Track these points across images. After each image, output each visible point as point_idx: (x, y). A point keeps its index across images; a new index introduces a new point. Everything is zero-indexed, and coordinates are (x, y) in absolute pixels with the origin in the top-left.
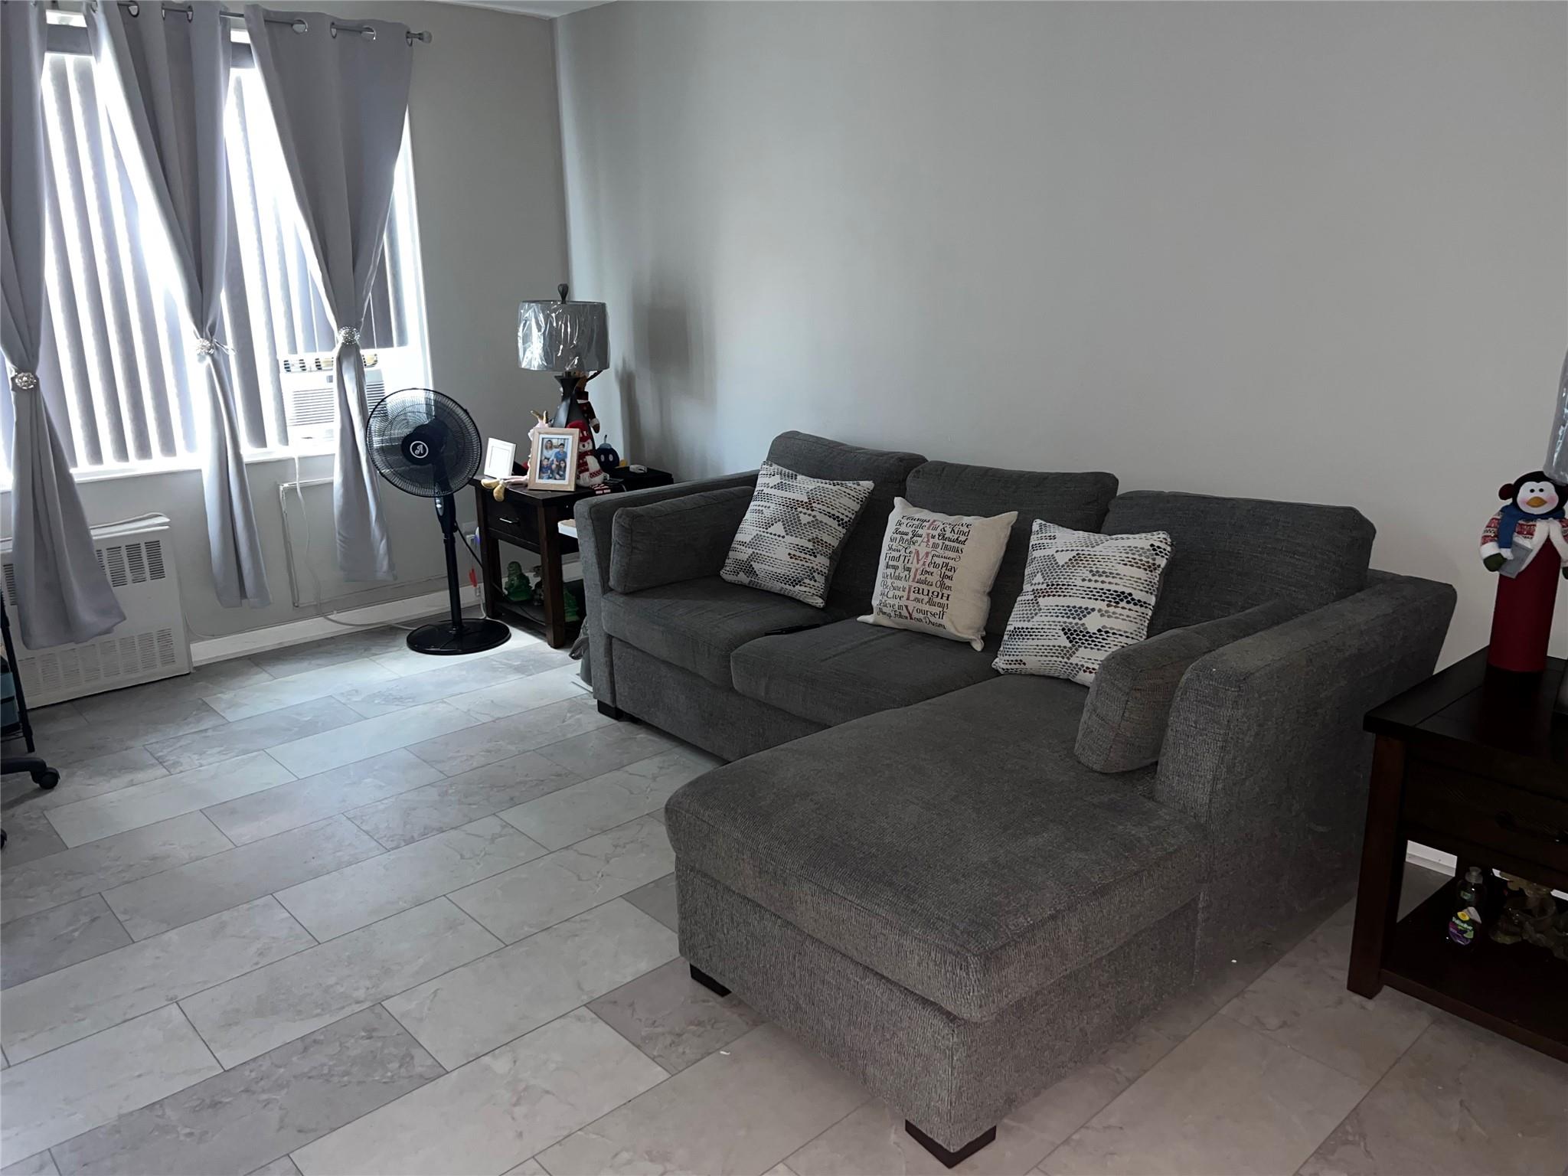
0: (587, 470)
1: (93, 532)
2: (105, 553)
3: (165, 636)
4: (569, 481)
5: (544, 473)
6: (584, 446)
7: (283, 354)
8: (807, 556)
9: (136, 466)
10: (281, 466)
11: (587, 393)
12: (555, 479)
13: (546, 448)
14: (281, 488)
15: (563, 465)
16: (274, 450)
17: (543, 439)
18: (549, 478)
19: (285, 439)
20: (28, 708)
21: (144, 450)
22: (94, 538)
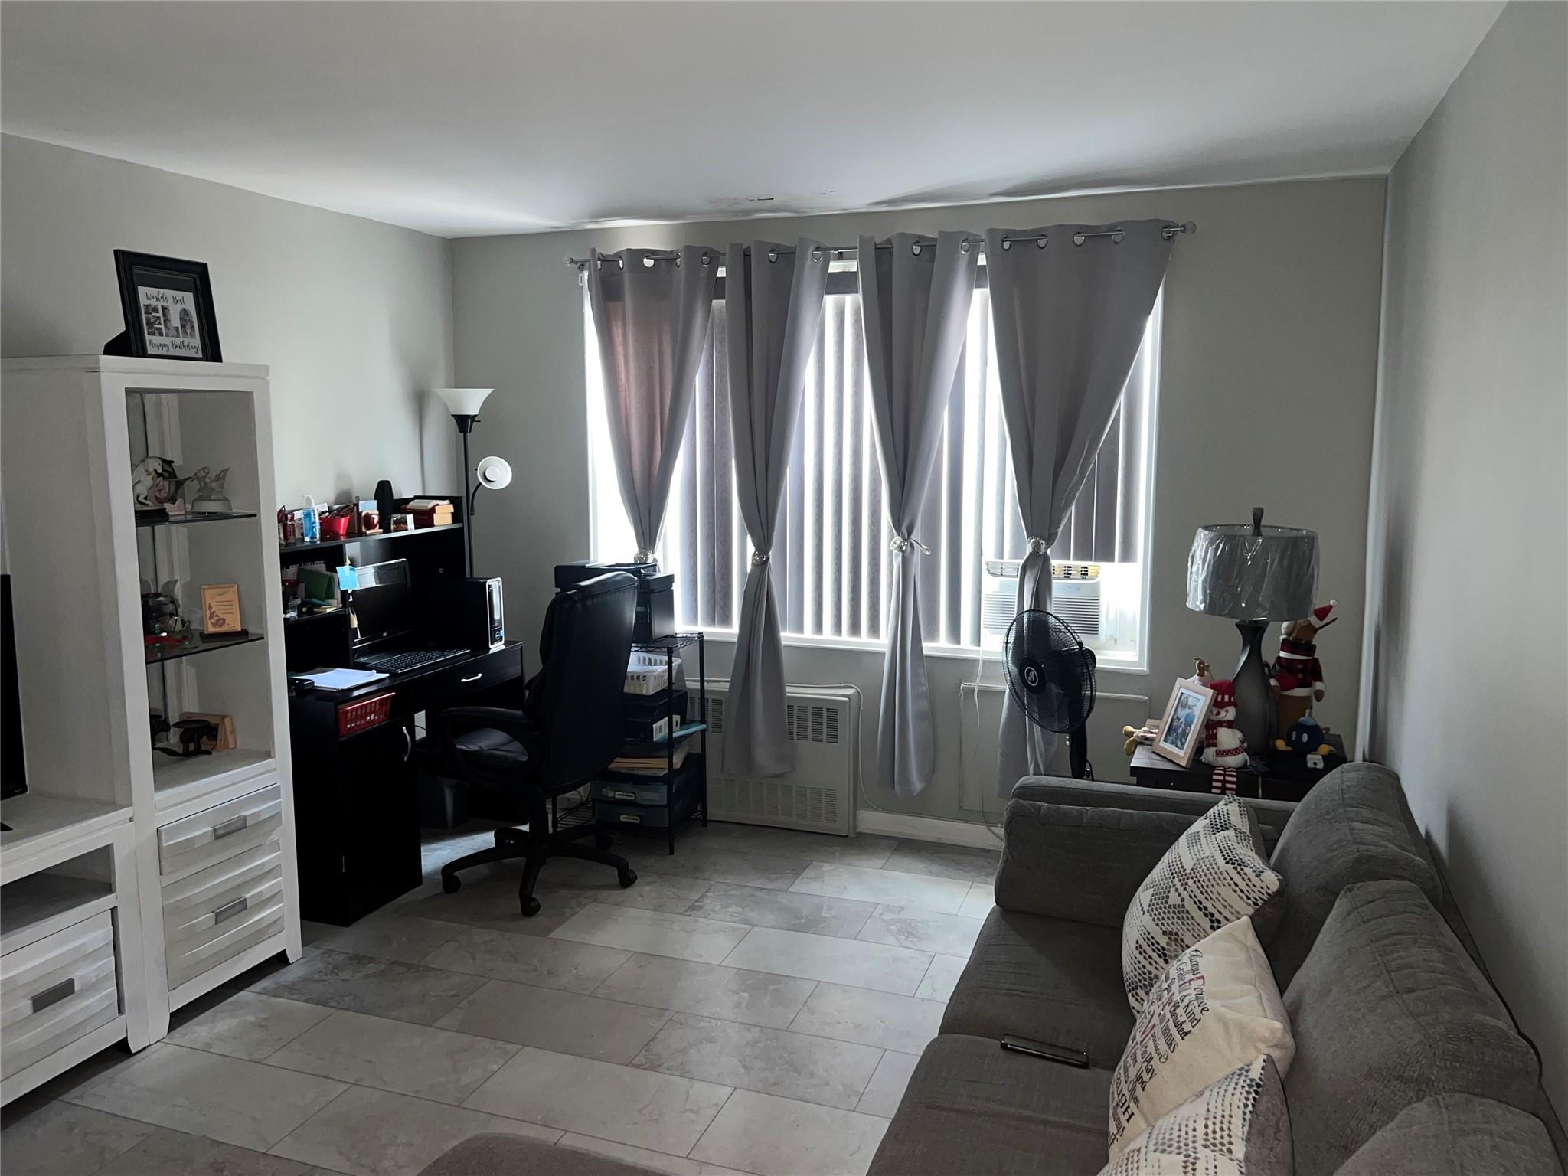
0: (1215, 745)
1: (788, 689)
2: (796, 709)
3: (831, 797)
4: (1186, 753)
5: (1170, 736)
6: (1218, 713)
7: (989, 555)
8: (1155, 956)
9: (846, 640)
10: (966, 665)
11: (1314, 647)
12: (1177, 747)
13: (1182, 706)
14: (962, 685)
15: (1187, 731)
16: (966, 647)
17: (1182, 694)
18: (1172, 743)
19: (977, 640)
20: (708, 818)
21: (855, 628)
22: (788, 694)
